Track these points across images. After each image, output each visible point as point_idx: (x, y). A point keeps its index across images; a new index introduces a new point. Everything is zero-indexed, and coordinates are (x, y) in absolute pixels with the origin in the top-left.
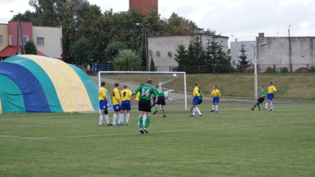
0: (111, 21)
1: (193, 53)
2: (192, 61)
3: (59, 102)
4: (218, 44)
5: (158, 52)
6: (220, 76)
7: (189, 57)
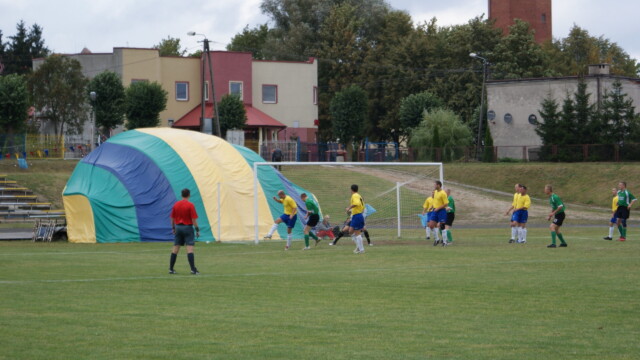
0: (431, 47)
1: (573, 116)
2: (572, 134)
3: (208, 222)
4: (625, 99)
5: (509, 115)
6: (625, 167)
7: (564, 127)
